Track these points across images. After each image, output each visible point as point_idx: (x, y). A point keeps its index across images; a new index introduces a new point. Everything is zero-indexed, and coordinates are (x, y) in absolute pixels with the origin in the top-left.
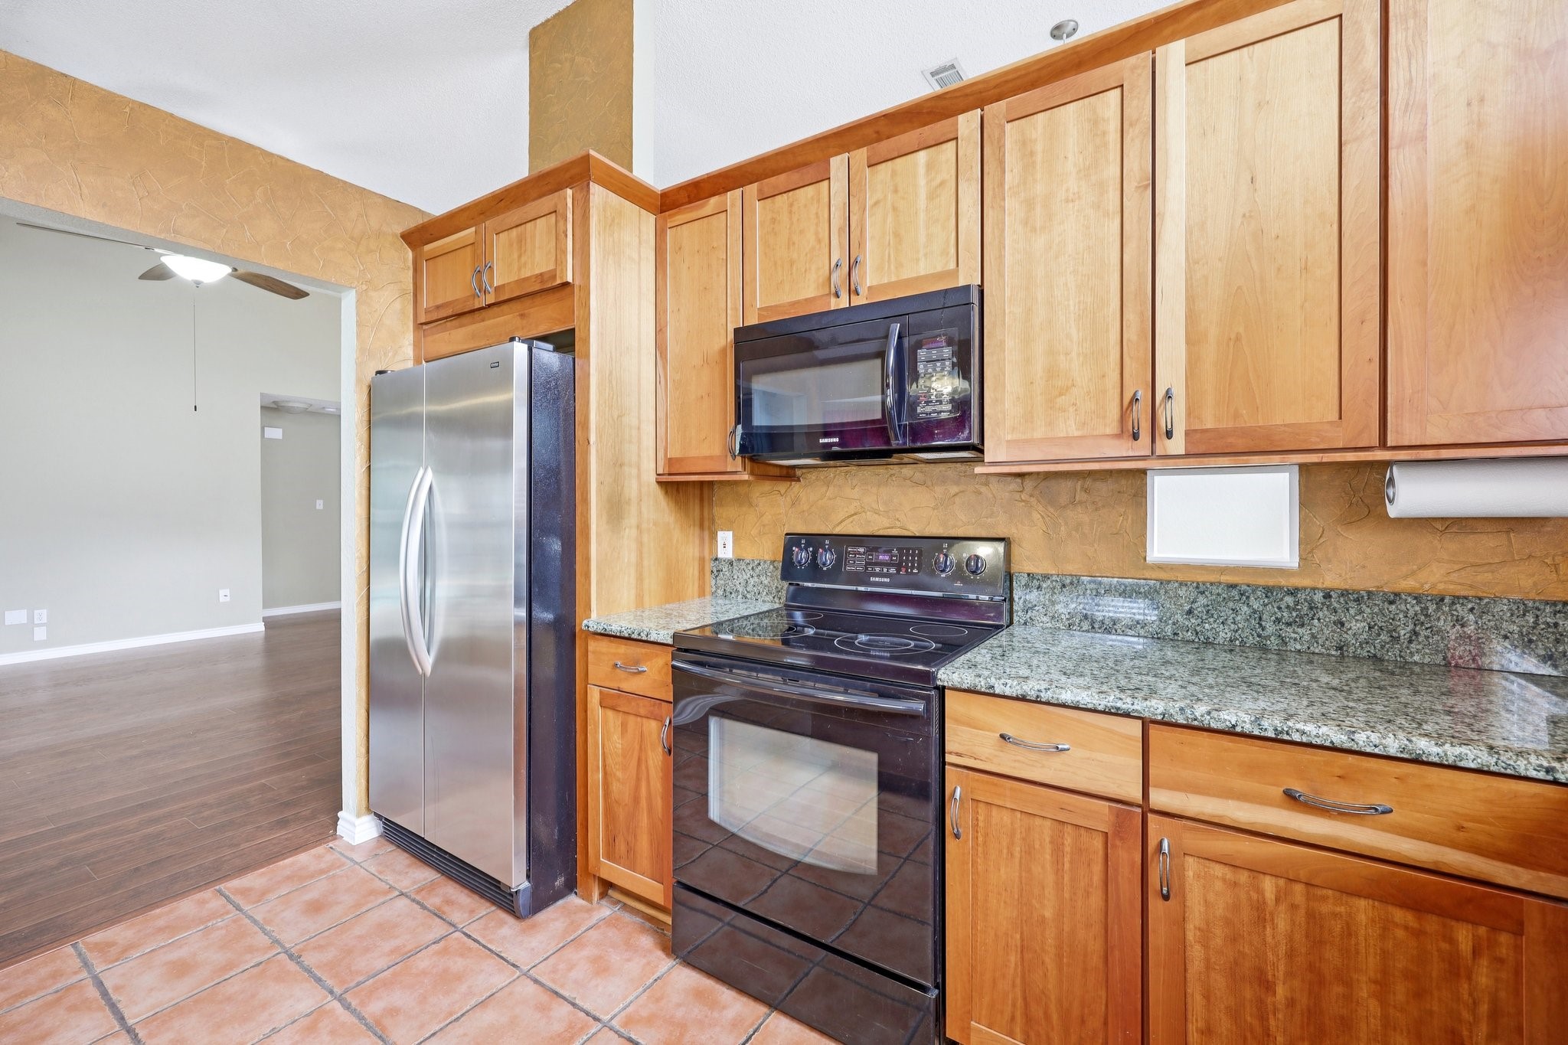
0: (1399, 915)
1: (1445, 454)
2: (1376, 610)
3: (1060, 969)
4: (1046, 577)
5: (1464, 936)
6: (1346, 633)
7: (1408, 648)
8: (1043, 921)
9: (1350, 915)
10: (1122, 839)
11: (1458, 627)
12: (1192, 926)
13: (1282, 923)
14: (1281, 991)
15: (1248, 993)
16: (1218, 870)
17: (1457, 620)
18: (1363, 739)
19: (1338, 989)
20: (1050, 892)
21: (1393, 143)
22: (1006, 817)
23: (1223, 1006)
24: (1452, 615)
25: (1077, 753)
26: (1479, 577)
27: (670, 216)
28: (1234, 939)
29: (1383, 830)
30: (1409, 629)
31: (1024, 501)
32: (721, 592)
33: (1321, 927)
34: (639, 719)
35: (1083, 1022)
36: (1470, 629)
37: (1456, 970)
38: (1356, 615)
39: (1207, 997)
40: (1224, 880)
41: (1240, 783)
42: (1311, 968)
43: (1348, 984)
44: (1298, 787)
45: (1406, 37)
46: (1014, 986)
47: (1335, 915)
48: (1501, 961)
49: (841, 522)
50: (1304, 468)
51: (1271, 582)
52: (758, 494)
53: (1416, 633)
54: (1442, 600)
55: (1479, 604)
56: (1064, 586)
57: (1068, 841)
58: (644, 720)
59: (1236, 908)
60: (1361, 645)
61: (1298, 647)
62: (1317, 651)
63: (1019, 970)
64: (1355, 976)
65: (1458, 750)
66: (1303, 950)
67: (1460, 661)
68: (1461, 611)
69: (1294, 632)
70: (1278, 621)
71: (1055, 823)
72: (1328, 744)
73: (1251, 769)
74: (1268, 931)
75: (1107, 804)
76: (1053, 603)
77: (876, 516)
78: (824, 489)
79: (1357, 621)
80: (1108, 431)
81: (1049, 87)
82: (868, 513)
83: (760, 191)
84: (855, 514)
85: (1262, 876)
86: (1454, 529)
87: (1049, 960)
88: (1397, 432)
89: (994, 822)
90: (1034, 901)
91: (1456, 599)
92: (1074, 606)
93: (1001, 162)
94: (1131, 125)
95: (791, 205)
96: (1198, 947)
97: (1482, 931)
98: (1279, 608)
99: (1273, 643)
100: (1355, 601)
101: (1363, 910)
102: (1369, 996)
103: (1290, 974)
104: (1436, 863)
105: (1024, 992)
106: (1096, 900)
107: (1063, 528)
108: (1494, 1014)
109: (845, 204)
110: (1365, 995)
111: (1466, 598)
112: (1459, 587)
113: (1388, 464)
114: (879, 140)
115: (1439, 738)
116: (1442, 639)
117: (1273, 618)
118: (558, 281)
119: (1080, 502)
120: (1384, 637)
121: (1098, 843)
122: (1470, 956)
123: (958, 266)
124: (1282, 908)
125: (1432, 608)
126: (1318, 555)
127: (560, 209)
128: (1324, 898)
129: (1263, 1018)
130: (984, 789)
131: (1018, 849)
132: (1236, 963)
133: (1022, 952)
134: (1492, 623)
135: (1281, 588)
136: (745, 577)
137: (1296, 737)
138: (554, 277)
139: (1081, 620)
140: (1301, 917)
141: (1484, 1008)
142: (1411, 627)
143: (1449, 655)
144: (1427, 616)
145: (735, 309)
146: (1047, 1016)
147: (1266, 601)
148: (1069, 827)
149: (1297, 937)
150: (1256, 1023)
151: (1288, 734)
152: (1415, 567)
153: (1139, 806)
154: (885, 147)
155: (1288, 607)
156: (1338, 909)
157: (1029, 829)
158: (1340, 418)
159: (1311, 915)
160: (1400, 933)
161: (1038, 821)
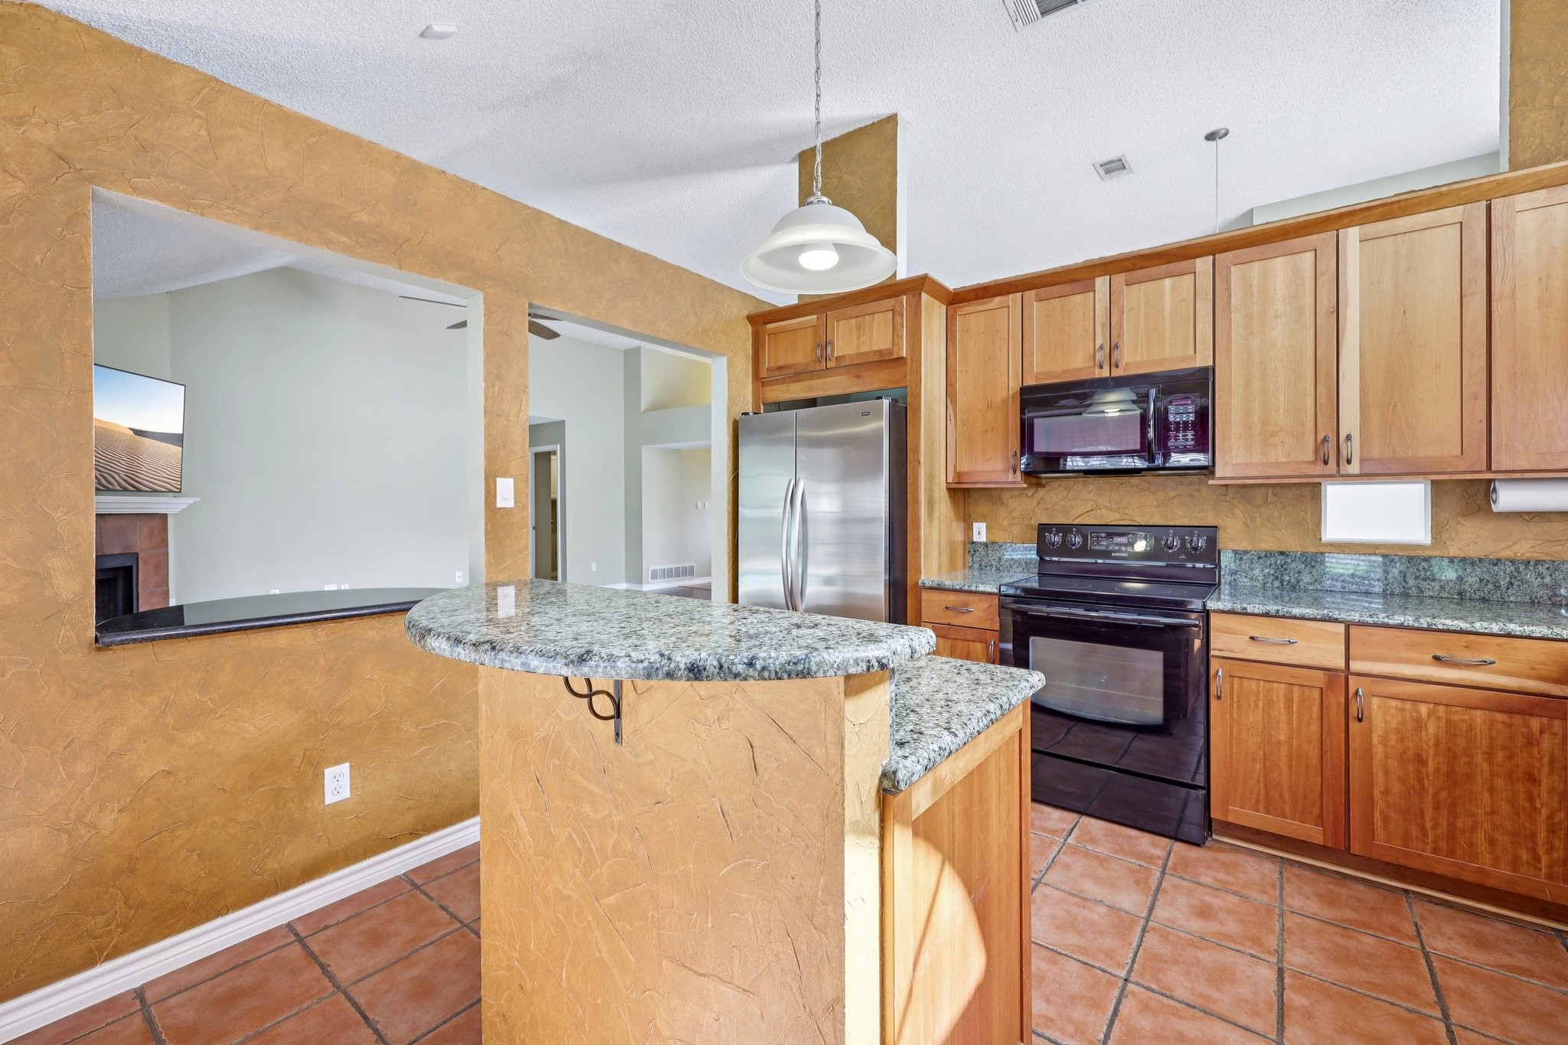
0: (1499, 717)
1: (1527, 475)
2: (1485, 570)
3: (1290, 767)
4: (1246, 552)
5: (1535, 723)
6: (1464, 584)
7: (1506, 593)
8: (1279, 742)
9: (1471, 719)
10: (1332, 690)
11: (1539, 579)
12: (1376, 736)
13: (1432, 729)
14: (1431, 766)
15: (1411, 768)
16: (1393, 703)
17: (1539, 575)
18: (1478, 626)
19: (1465, 759)
20: (1283, 725)
21: (1494, 297)
22: (1254, 684)
23: (1396, 777)
24: (1535, 572)
25: (1301, 644)
26: (1553, 549)
27: (960, 307)
28: (1402, 740)
29: (1490, 673)
30: (1507, 581)
31: (1227, 501)
32: (976, 566)
33: (1455, 727)
34: (966, 643)
35: (1306, 797)
36: (1548, 580)
37: (1531, 741)
38: (1471, 573)
39: (1386, 773)
40: (1397, 708)
41: (1405, 654)
42: (1449, 750)
43: (1471, 756)
44: (1439, 653)
45: (1502, 240)
46: (1259, 782)
47: (1463, 720)
48: (1555, 734)
49: (1080, 516)
50: (1433, 482)
51: (1412, 554)
52: (1008, 497)
53: (1511, 583)
54: (1529, 562)
55: (1553, 565)
56: (1260, 558)
57: (1296, 696)
58: (970, 643)
59: (1404, 722)
60: (1475, 591)
61: (1431, 594)
62: (1444, 596)
63: (1262, 773)
64: (1474, 751)
65: (1531, 628)
66: (1444, 741)
67: (1541, 600)
68: (1541, 569)
69: (1428, 584)
70: (1417, 578)
71: (1288, 686)
72: (1458, 629)
73: (1412, 646)
74: (1424, 733)
75: (1322, 672)
76: (1252, 569)
77: (1110, 512)
78: (1065, 493)
79: (1472, 576)
80: (1306, 459)
81: (1263, 247)
82: (1102, 510)
83: (1037, 295)
84: (1092, 510)
85: (1419, 703)
86: (1537, 519)
87: (1283, 765)
88: (1498, 463)
89: (1245, 688)
90: (1273, 732)
91: (1538, 562)
92: (1268, 571)
93: (1229, 290)
94: (1322, 274)
95: (1063, 306)
96: (1380, 746)
97: (1545, 720)
98: (1418, 569)
99: (1414, 591)
100: (1470, 564)
101: (1479, 716)
102: (1483, 761)
103: (1436, 754)
104: (1519, 687)
105: (1265, 785)
106: (1315, 727)
107: (1258, 520)
108: (1552, 762)
109: (1107, 308)
110: (1480, 760)
111: (1544, 561)
112: (1540, 555)
113: (1491, 481)
114: (1134, 269)
115: (1522, 624)
116: (1529, 586)
117: (1414, 576)
118: (895, 356)
119: (1272, 503)
120: (1490, 586)
121: (1316, 694)
122: (1538, 734)
123: (1195, 352)
124: (1432, 719)
125: (1522, 567)
126: (1445, 536)
127: (898, 308)
128: (1456, 712)
129: (1420, 780)
130: (1238, 669)
131: (1262, 703)
132: (1404, 753)
133: (1264, 762)
134: (1561, 576)
135: (1419, 557)
136: (998, 555)
137: (1440, 627)
138: (892, 353)
139: (1273, 580)
140: (1443, 723)
141: (1546, 759)
142: (1508, 579)
143: (1534, 596)
144: (1519, 572)
145: (1017, 373)
146: (1281, 796)
147: (1409, 565)
148: (1297, 686)
149: (1440, 734)
150: (1416, 784)
151: (1435, 625)
152: (1511, 543)
153: (1342, 671)
154: (1138, 274)
155: (1424, 569)
156: (1464, 717)
157: (1269, 691)
158: (1462, 454)
159: (1449, 722)
160: (1500, 726)
161: (1275, 685)
